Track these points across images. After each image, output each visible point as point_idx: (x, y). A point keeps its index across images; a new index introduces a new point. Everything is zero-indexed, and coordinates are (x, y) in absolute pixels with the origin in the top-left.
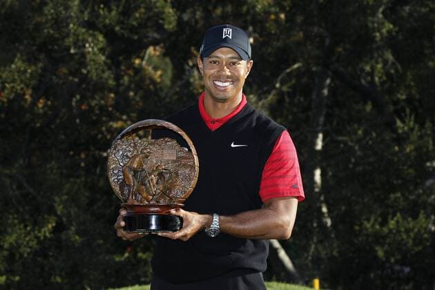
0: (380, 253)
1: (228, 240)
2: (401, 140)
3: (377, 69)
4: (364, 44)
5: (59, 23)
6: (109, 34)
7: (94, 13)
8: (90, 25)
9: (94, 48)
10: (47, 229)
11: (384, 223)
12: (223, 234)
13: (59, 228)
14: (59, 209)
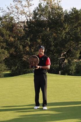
0: (53, 68)
1: (42, 69)
2: (55, 56)
3: (52, 48)
4: (51, 46)
5: (17, 44)
6: (23, 45)
7: (21, 43)
8: (20, 44)
9: (21, 47)
10: (16, 67)
11: (54, 65)
12: (42, 68)
13: (18, 67)
14: (18, 65)
